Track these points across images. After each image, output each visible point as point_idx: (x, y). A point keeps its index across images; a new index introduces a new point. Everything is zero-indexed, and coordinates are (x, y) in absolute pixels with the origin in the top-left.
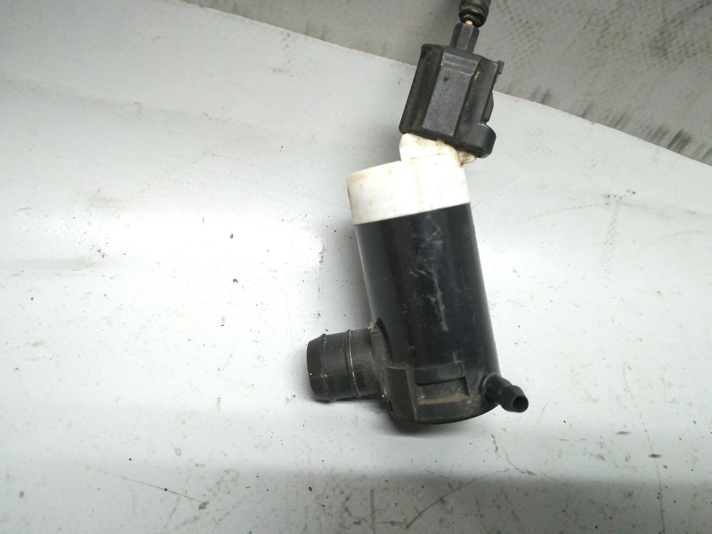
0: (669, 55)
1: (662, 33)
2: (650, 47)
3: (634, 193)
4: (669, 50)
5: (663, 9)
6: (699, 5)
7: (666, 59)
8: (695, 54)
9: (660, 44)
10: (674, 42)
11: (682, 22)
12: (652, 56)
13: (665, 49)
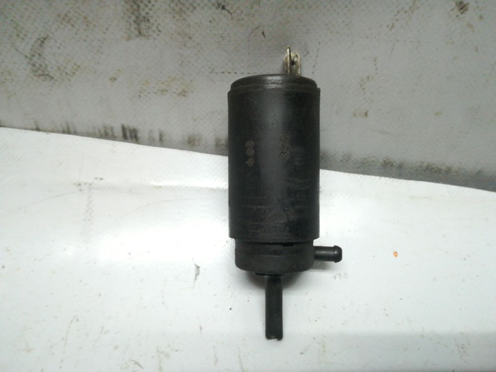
0: (55, 78)
1: (34, 65)
2: (35, 75)
3: (101, 179)
4: (51, 74)
5: (17, 50)
6: (39, 42)
7: (56, 80)
8: (74, 73)
9: (40, 72)
10: (49, 68)
11: (40, 55)
12: (44, 81)
13: (48, 75)
